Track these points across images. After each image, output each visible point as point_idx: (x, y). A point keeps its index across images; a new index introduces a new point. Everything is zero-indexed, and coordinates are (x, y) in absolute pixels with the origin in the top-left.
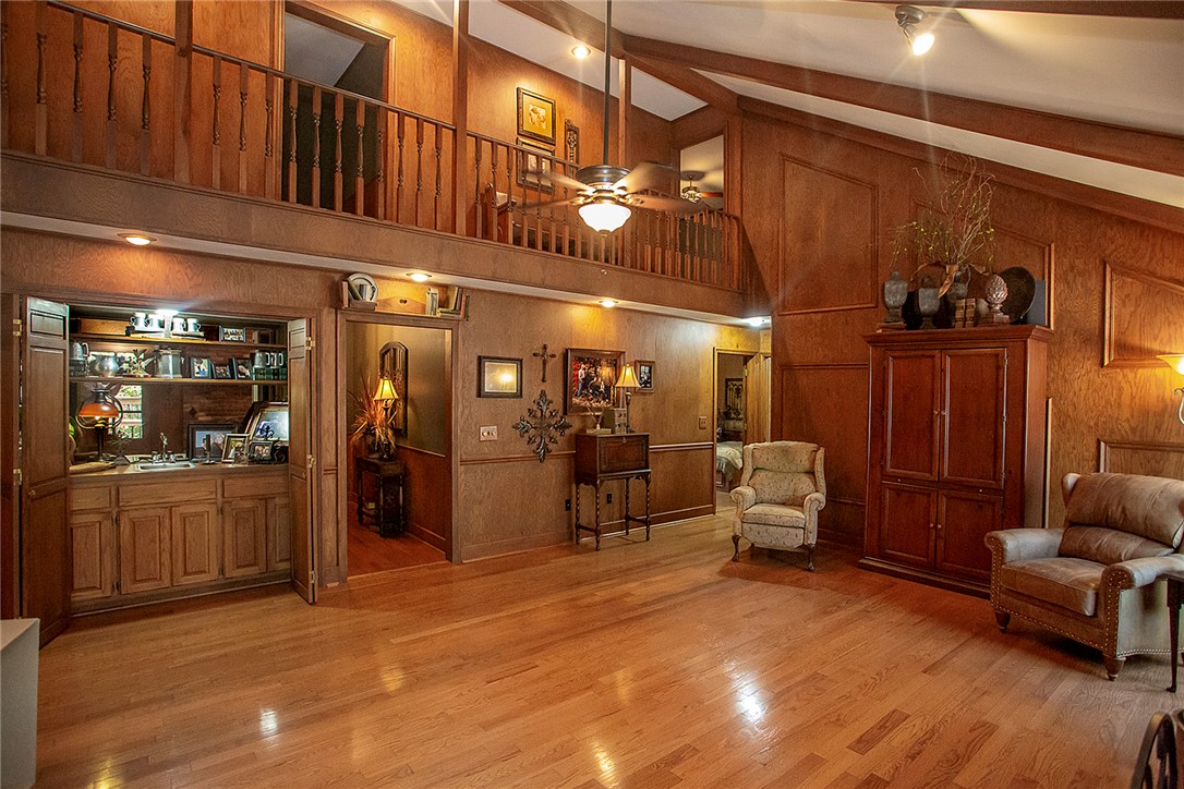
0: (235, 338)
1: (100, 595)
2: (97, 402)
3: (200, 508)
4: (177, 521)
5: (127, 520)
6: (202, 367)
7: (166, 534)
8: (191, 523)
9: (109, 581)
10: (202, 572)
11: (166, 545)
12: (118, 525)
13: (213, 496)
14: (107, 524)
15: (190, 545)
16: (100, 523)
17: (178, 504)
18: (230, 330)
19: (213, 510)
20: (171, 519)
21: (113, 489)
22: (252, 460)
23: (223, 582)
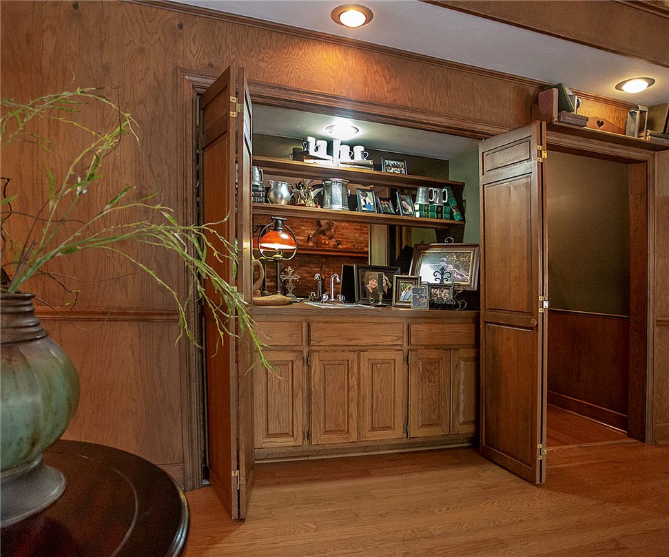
0: (397, 171)
1: (292, 444)
2: (276, 229)
3: (388, 355)
4: (365, 367)
5: (318, 360)
6: (368, 200)
7: (353, 381)
8: (379, 371)
9: (300, 430)
10: (388, 428)
11: (353, 393)
12: (309, 367)
13: (399, 342)
14: (298, 363)
15: (377, 396)
16: (292, 361)
17: (365, 348)
18: (392, 163)
19: (399, 358)
20: (359, 364)
21: (304, 325)
22: (432, 305)
23: (406, 441)
